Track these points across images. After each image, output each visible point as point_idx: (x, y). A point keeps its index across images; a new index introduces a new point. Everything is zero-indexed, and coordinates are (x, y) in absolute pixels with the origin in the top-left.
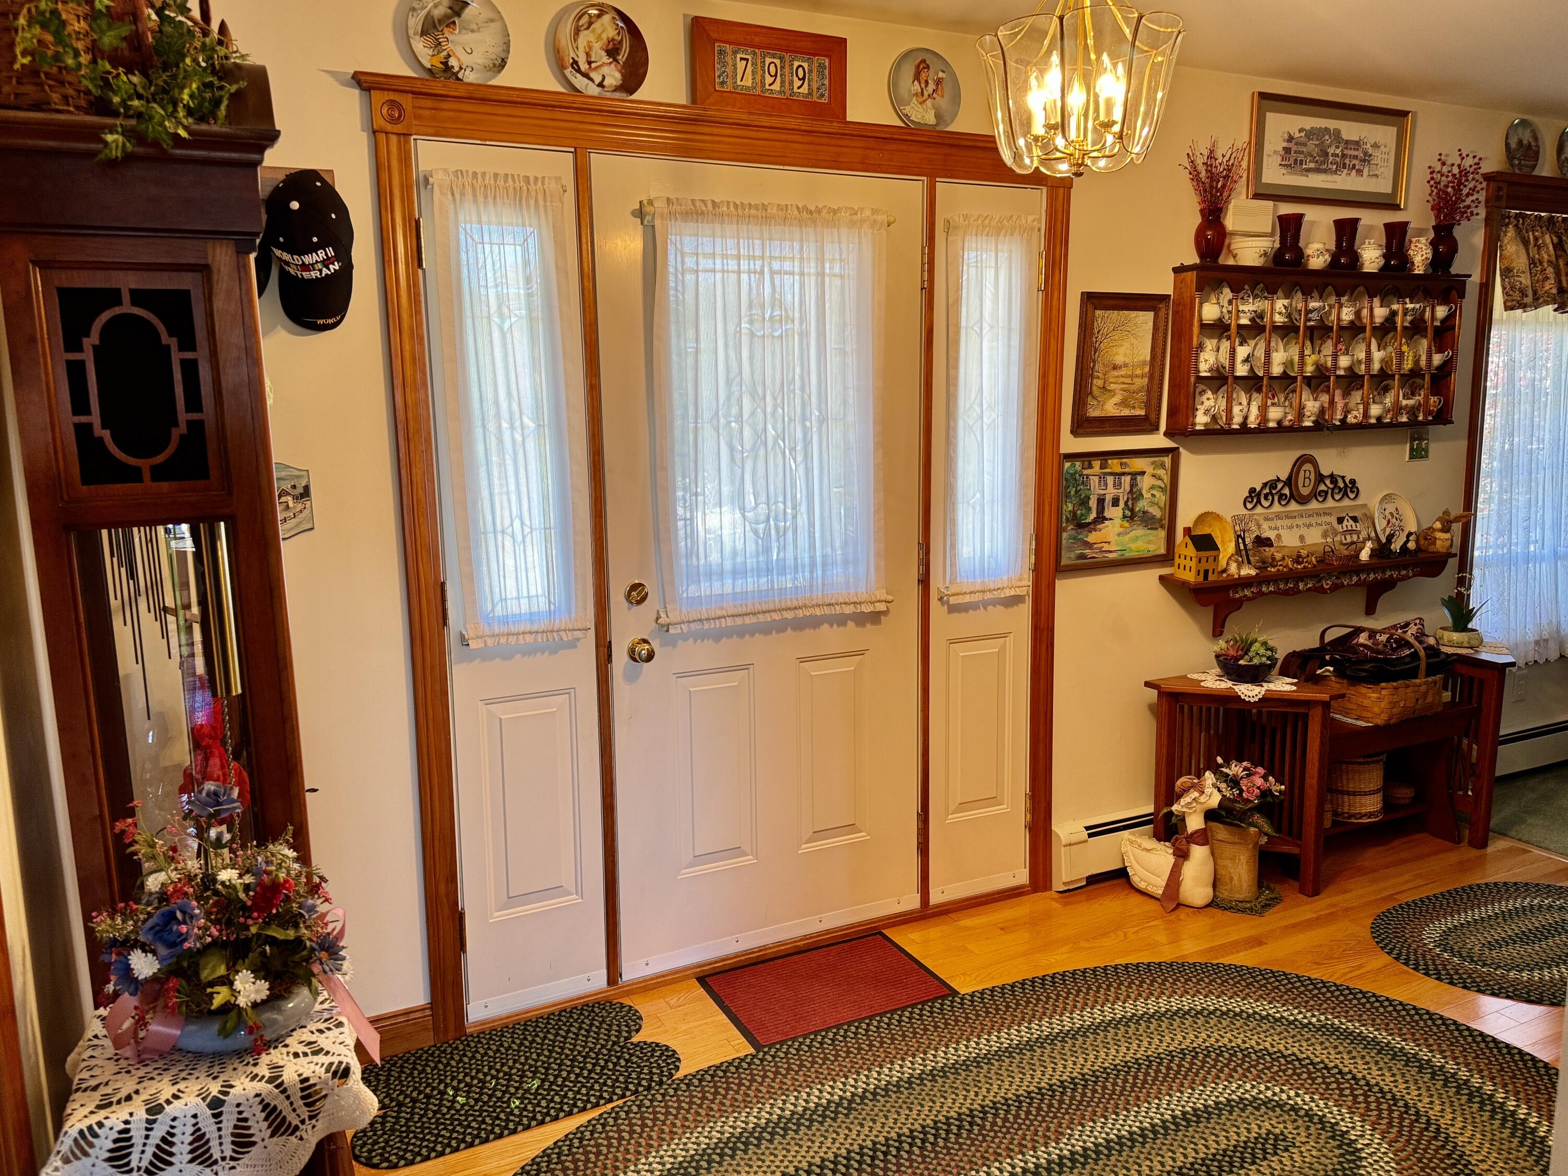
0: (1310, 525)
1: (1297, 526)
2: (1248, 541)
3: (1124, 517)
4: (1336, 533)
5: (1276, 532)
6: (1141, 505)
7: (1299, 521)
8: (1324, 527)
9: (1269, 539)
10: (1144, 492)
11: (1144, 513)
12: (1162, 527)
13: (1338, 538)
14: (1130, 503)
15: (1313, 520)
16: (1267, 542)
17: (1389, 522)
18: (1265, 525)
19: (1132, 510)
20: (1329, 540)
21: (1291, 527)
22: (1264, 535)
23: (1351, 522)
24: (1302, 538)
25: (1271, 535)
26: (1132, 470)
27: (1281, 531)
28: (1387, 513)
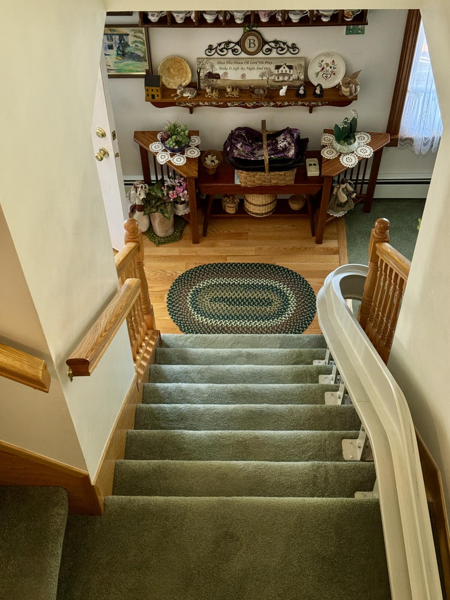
0: (253, 68)
1: (242, 68)
2: (201, 74)
3: (118, 54)
4: (271, 74)
5: (225, 71)
6: (128, 50)
7: (244, 66)
8: (263, 70)
9: (218, 75)
10: (130, 43)
11: (131, 53)
12: (146, 61)
13: (273, 78)
14: (121, 48)
15: (255, 66)
16: (217, 76)
17: (323, 69)
18: (217, 66)
19: (123, 52)
20: (264, 78)
21: (236, 69)
22: (214, 72)
23: (287, 69)
24: (243, 76)
25: (221, 72)
26: (119, 33)
27: (228, 71)
28: (323, 63)
